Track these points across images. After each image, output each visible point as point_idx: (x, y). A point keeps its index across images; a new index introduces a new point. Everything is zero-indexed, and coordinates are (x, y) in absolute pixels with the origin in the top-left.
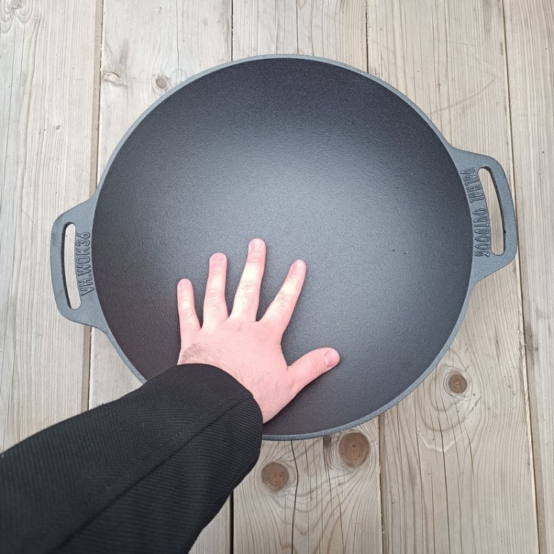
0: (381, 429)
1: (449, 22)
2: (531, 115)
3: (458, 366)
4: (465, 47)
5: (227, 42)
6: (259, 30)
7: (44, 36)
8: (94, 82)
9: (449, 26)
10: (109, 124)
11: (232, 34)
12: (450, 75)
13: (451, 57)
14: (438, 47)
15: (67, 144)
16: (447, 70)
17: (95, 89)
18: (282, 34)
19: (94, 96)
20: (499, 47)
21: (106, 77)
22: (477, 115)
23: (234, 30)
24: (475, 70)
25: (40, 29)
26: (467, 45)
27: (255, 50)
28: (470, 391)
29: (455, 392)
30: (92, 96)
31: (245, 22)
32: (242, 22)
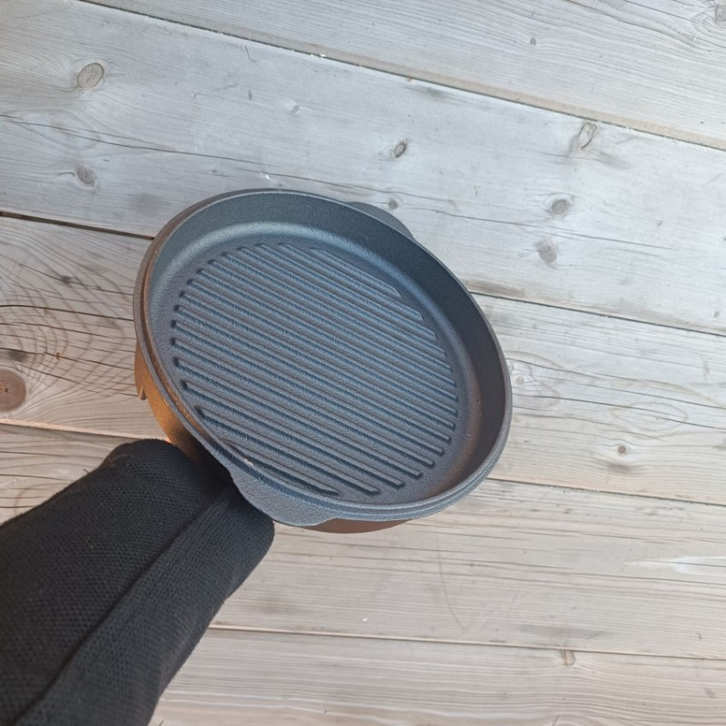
0: (27, 431)
1: (545, 586)
2: (410, 665)
4: (511, 601)
5: (593, 307)
6: (596, 352)
7: (667, 45)
8: (583, 109)
9: (542, 586)
10: (521, 119)
11: (602, 315)
12: (480, 579)
14: (519, 570)
15: (506, 50)
16: (488, 576)
17: (574, 108)
19: (564, 106)
21: (587, 128)
24: (479, 608)
25: (678, 42)
26: (512, 603)
27: (572, 342)
30: (565, 102)
31: (612, 336)
32: (611, 332)
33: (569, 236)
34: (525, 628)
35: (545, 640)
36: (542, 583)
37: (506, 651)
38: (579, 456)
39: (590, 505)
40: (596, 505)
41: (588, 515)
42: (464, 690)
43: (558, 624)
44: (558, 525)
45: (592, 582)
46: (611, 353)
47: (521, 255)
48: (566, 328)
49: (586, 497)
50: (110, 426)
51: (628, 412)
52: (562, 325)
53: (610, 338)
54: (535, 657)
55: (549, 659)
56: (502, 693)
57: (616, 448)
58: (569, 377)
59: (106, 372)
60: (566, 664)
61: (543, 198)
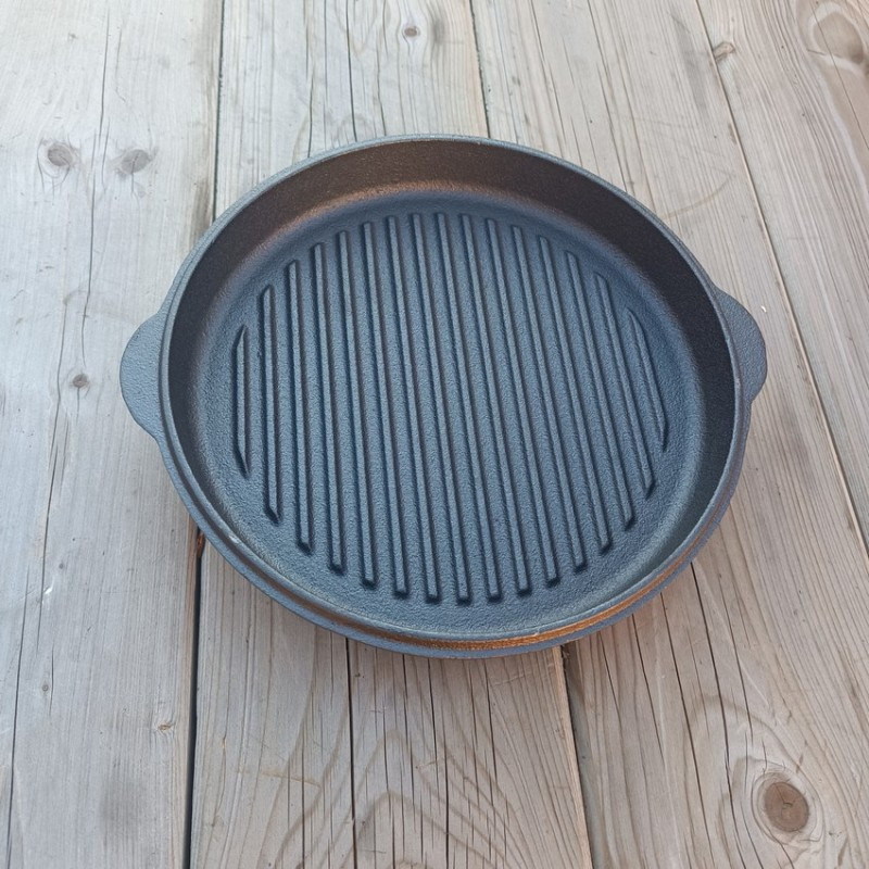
1: (632, 91)
2: (809, 238)
3: (777, 759)
4: (668, 128)
5: (209, 96)
6: (275, 81)
9: (633, 95)
11: (220, 86)
12: (648, 170)
13: (645, 142)
14: (619, 125)
16: (642, 162)
18: (320, 89)
20: (727, 131)
22: (712, 236)
23: (223, 79)
24: (692, 164)
26: (670, 125)
27: (265, 112)
28: (819, 825)
29: (785, 830)
31: (248, 67)
32: (241, 68)
33: (103, 139)
34: (702, 105)
35: (708, 79)
36: (630, 95)
37: (742, 123)
38: (432, 79)
39: (500, 56)
40: (499, 51)
41: (514, 57)
42: (819, 165)
43: (680, 68)
44: (539, 88)
45: (608, 38)
46: (273, 66)
47: (142, 194)
48: (246, 124)
49: (490, 63)
50: (562, 788)
51: (355, 34)
52: (242, 128)
53: (251, 69)
54: (738, 87)
55: (734, 72)
56: (803, 118)
57: (409, 39)
58: (318, 109)
59: (462, 817)
60: (734, 51)
61: (48, 179)
